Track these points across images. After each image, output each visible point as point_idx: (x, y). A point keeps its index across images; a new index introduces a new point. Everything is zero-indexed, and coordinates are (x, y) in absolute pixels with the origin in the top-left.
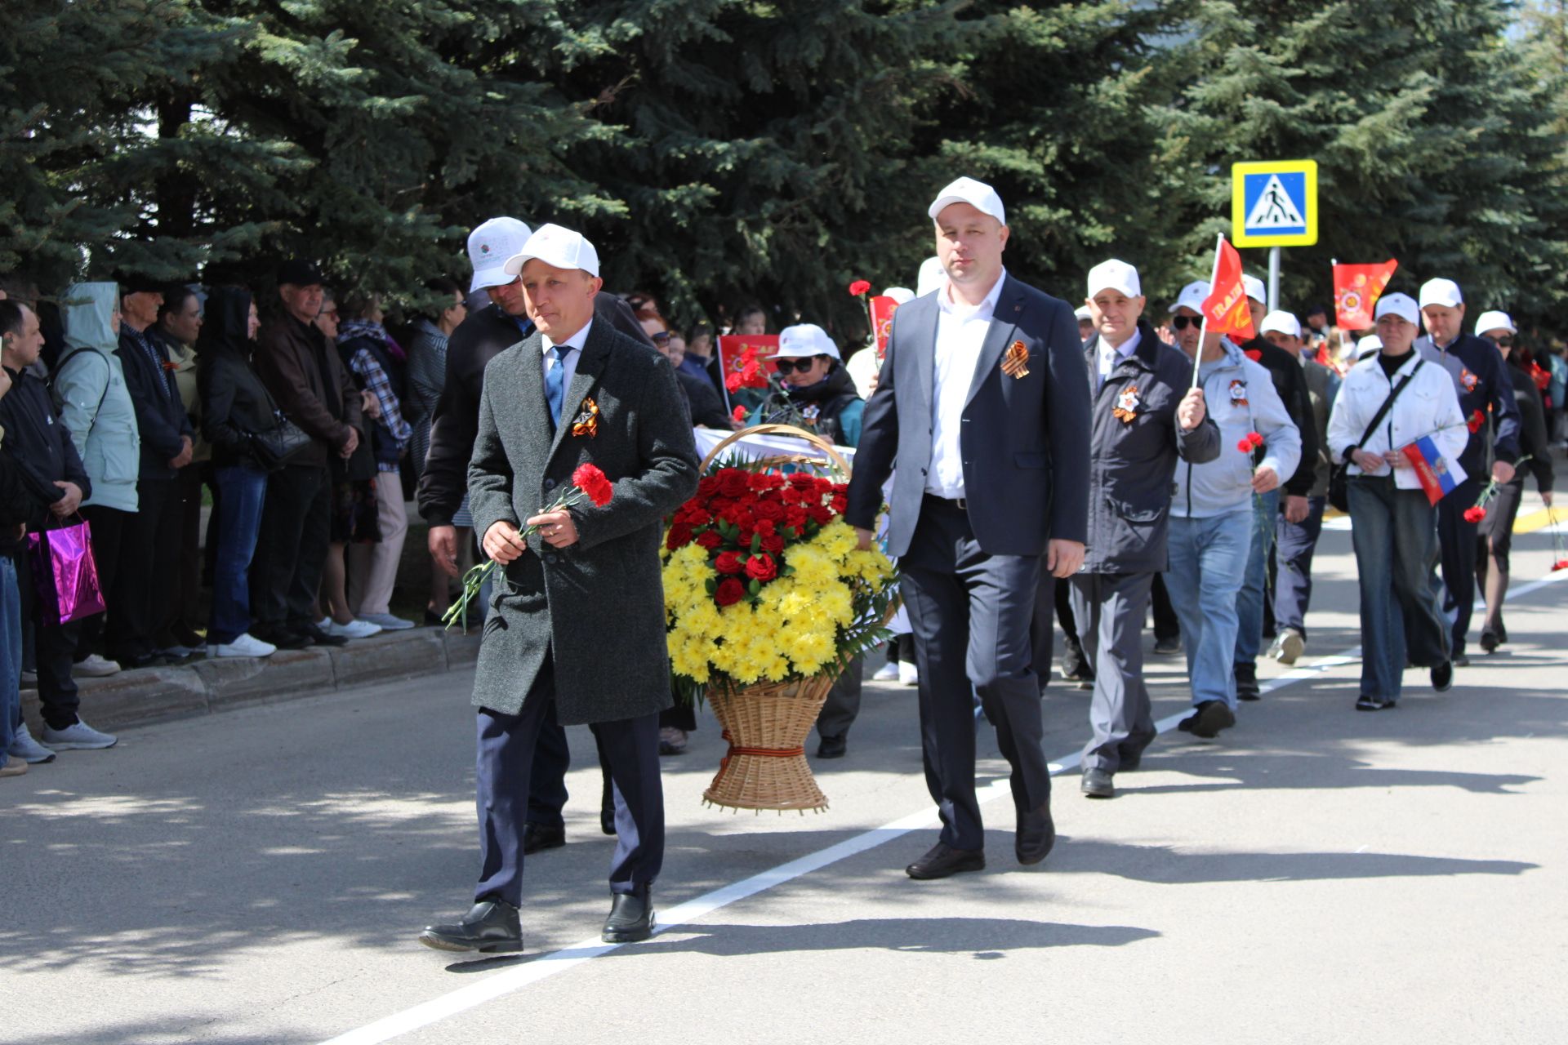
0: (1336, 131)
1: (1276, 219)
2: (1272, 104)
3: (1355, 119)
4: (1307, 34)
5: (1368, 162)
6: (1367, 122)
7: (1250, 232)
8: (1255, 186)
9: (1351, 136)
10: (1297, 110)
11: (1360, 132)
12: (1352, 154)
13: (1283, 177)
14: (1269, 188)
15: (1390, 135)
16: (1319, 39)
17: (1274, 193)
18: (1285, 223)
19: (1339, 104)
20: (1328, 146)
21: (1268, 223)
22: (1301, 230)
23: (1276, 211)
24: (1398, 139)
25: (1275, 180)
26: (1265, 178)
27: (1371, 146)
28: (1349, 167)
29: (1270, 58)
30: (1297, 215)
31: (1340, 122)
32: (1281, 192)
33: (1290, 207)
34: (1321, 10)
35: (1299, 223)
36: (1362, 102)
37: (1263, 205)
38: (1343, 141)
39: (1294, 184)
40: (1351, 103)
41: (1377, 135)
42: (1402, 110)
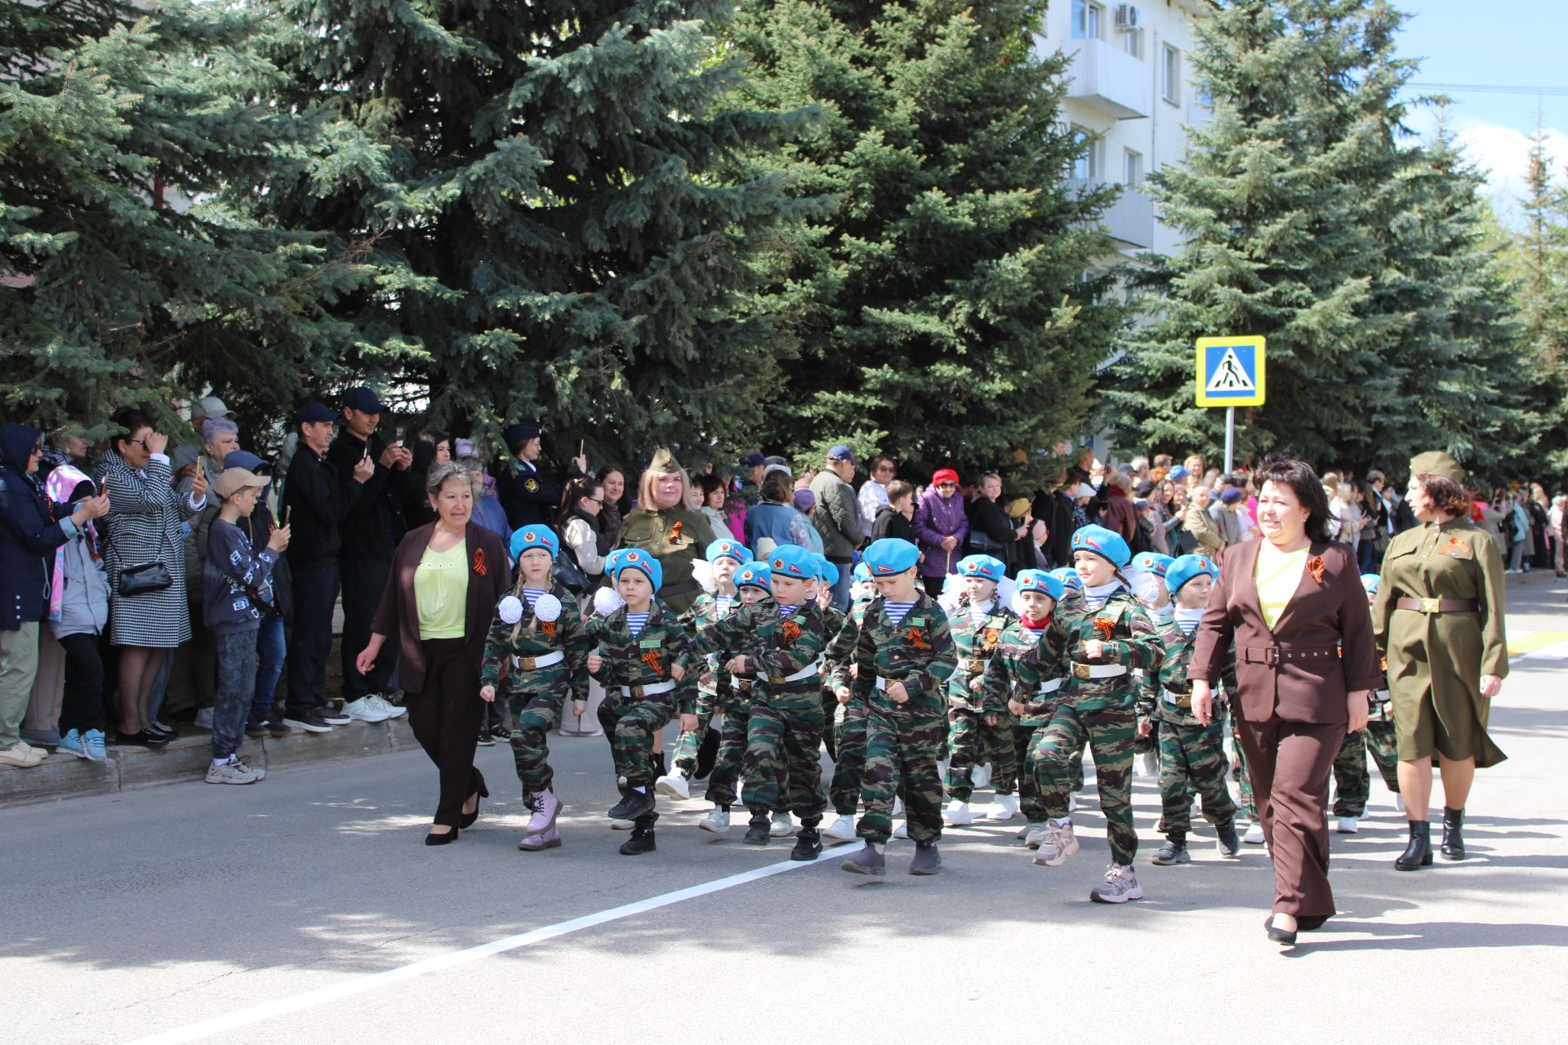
0: (1294, 315)
1: (1231, 384)
2: (1239, 292)
3: (1309, 303)
4: (1272, 235)
5: (1322, 340)
6: (1319, 305)
7: (1209, 394)
8: (1214, 356)
9: (1306, 318)
10: (1258, 295)
11: (1313, 314)
12: (1307, 331)
13: (1237, 350)
14: (1227, 358)
15: (1339, 318)
16: (1282, 239)
17: (1229, 363)
18: (1238, 387)
19: (1297, 293)
20: (1288, 325)
21: (1225, 387)
22: (1251, 393)
23: (1231, 377)
24: (1346, 321)
25: (1230, 352)
26: (1224, 349)
27: (1321, 324)
28: (1305, 342)
29: (1238, 253)
30: (1248, 381)
31: (1300, 306)
32: (1235, 361)
33: (1243, 375)
34: (1283, 217)
35: (1250, 387)
36: (1316, 290)
37: (1221, 372)
38: (1300, 322)
39: (1246, 355)
40: (1307, 292)
41: (1327, 317)
42: (1346, 297)
